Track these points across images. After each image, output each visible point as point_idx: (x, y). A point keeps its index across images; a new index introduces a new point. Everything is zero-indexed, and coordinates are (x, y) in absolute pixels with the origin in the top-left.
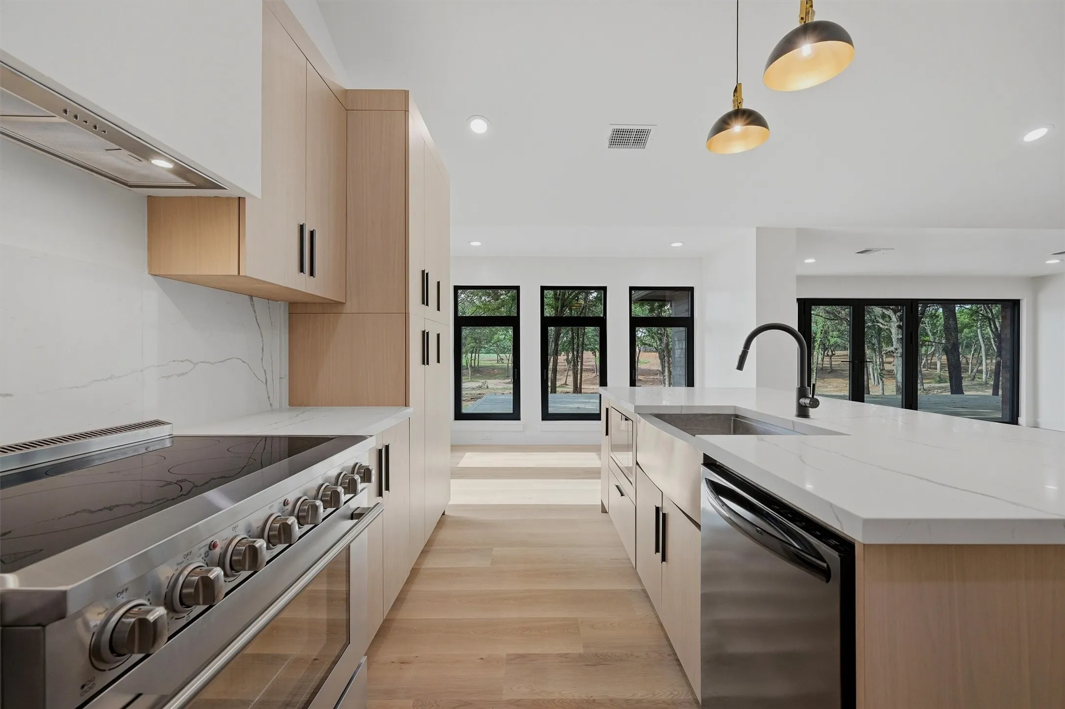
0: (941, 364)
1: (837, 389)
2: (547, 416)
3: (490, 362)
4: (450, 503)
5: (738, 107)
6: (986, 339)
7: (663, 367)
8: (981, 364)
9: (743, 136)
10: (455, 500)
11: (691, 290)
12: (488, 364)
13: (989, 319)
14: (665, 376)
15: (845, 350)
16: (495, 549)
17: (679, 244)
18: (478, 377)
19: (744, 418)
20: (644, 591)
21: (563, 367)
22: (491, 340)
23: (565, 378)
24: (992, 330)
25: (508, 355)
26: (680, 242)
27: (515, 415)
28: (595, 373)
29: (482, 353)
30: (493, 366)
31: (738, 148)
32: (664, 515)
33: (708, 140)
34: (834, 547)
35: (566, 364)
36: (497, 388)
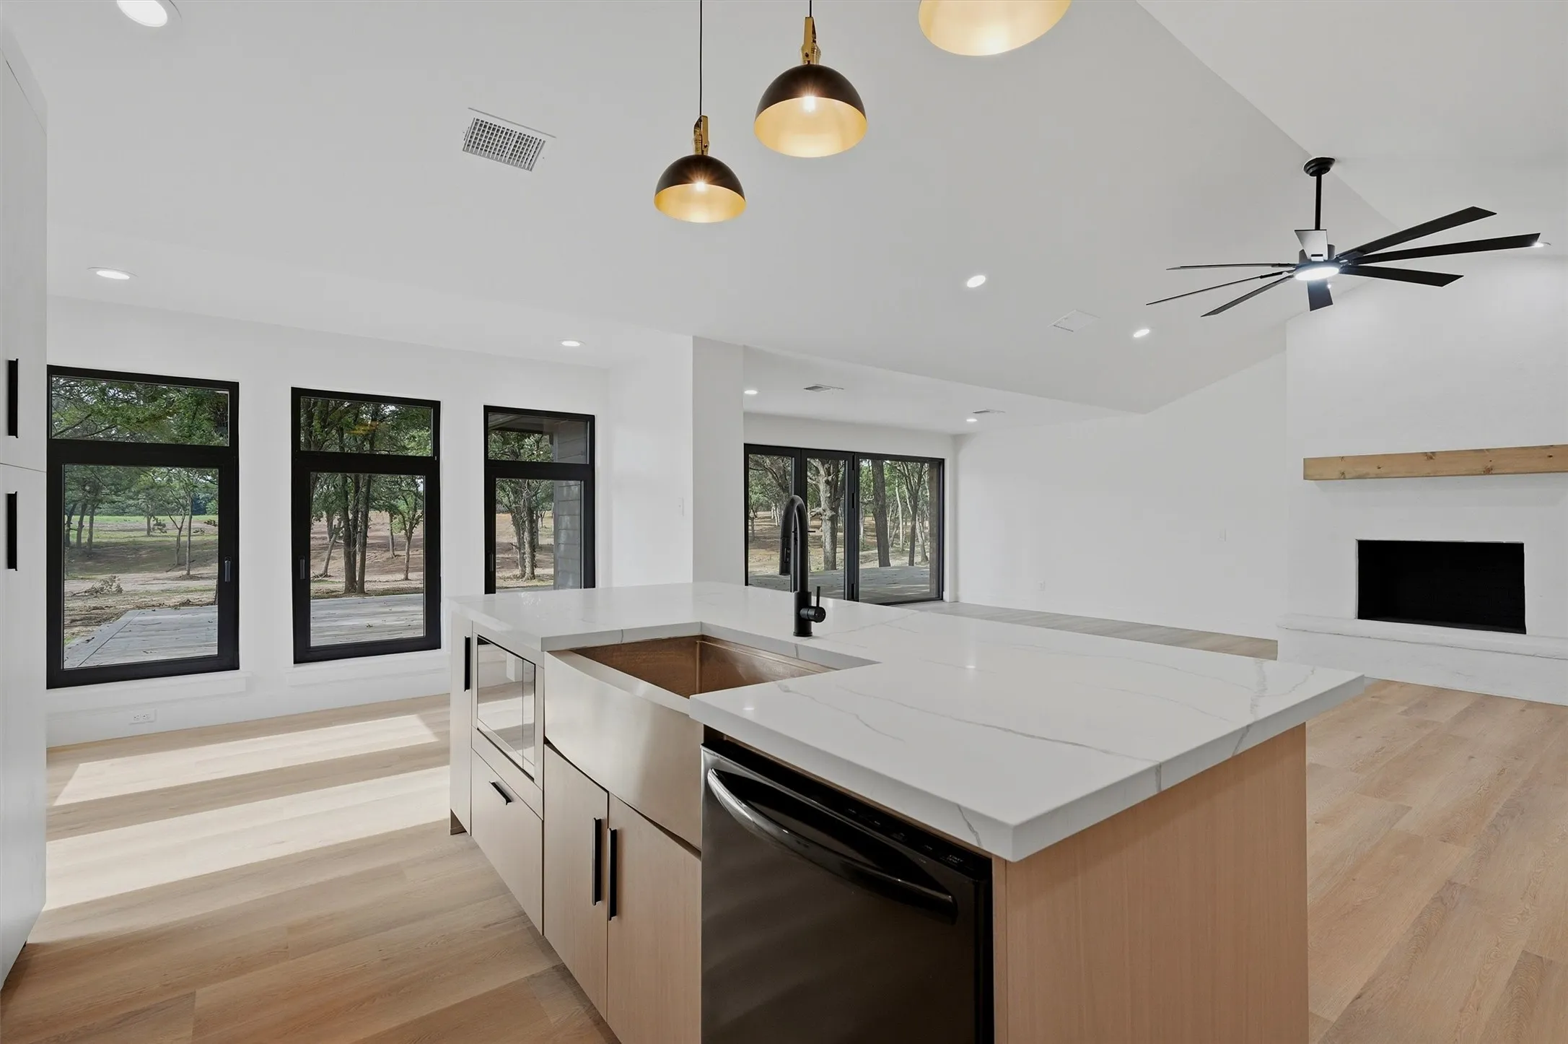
0: (864, 528)
1: (759, 563)
2: (305, 653)
3: (126, 534)
4: (45, 909)
5: (703, 151)
6: (903, 498)
7: (520, 539)
8: (898, 528)
9: (707, 200)
10: (58, 896)
11: (590, 419)
12: (121, 537)
13: (905, 475)
14: (524, 553)
15: (768, 511)
16: (199, 992)
17: (575, 344)
18: (87, 569)
19: (716, 640)
20: (563, 972)
21: (320, 542)
22: (129, 488)
23: (324, 563)
24: (907, 488)
25: (178, 519)
26: (576, 341)
27: (227, 658)
28: (391, 552)
29: (100, 514)
30: (134, 543)
31: (699, 216)
32: (614, 833)
33: (658, 191)
34: (958, 868)
35: (327, 536)
36: (148, 593)
